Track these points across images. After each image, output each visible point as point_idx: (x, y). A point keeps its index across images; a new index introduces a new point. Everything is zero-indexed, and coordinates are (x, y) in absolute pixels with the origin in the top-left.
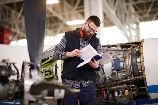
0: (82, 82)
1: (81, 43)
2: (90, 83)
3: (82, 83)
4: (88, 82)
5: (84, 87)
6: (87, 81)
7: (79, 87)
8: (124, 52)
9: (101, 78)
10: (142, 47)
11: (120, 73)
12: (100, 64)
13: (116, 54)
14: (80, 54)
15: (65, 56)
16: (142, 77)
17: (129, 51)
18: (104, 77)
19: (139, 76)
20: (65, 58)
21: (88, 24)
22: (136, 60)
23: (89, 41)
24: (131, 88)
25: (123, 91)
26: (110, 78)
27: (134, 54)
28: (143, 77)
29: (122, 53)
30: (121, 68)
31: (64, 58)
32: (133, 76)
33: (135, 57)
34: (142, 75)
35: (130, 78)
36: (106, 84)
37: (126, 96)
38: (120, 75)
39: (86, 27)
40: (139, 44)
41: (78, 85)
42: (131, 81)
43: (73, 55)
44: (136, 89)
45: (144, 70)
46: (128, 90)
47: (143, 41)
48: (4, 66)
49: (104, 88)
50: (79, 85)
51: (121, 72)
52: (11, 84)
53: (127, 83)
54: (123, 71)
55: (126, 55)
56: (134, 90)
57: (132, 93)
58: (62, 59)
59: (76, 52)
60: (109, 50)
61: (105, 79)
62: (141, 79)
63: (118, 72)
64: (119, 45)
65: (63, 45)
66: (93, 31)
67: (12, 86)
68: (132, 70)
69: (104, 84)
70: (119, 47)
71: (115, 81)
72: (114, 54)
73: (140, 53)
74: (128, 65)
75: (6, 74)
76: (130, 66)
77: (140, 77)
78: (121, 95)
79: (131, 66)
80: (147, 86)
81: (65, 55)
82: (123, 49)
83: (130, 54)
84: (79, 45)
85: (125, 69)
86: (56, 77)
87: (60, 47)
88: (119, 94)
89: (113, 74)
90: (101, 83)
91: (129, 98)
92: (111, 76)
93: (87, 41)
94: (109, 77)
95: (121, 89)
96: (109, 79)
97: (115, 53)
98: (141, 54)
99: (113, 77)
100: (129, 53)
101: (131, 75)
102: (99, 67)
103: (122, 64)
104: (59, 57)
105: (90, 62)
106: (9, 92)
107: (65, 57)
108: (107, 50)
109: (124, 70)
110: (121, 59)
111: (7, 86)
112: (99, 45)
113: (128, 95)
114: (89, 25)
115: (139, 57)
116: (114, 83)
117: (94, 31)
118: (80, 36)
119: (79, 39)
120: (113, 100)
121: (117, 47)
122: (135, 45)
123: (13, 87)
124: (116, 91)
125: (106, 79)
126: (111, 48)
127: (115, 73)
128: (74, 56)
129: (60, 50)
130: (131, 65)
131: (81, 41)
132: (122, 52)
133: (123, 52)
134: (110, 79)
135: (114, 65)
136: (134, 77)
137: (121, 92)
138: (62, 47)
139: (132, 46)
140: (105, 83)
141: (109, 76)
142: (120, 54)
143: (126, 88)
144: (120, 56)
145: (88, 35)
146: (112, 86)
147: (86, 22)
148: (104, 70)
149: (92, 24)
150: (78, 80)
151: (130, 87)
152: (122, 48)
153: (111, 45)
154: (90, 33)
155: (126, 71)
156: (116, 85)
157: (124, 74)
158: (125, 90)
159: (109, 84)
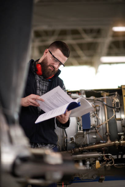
0: (39, 146)
1: (38, 84)
6: (46, 144)
8: (95, 103)
10: (124, 96)
11: (89, 134)
16: (123, 142)
17: (103, 102)
18: (65, 139)
19: (119, 141)
22: (115, 116)
24: (105, 159)
25: (92, 162)
26: (73, 141)
27: (111, 106)
30: (91, 127)
32: (109, 139)
33: (114, 110)
34: (124, 139)
35: (103, 143)
37: (95, 170)
38: (89, 138)
42: (105, 147)
43: (28, 103)
46: (99, 160)
47: (124, 88)
51: (91, 132)
53: (99, 150)
54: (94, 131)
59: (33, 99)
62: (122, 145)
63: (87, 132)
64: (83, 92)
68: (108, 130)
70: (84, 94)
71: (81, 146)
74: (101, 123)
77: (121, 142)
79: (107, 125)
82: (92, 98)
83: (105, 106)
85: (98, 129)
89: (77, 135)
92: (74, 138)
93: (46, 81)
95: (89, 158)
99: (78, 139)
100: (103, 105)
101: (107, 138)
103: (93, 121)
109: (96, 130)
113: (99, 168)
115: (118, 112)
116: (79, 149)
121: (81, 94)
124: (81, 161)
125: (67, 142)
126: (70, 95)
127: (82, 134)
128: (28, 106)
131: (37, 81)
133: (93, 102)
134: (73, 143)
135: (81, 123)
136: (110, 141)
137: (88, 163)
140: (64, 149)
141: (72, 138)
143: (96, 158)
145: (50, 69)
147: (48, 50)
151: (103, 157)
154: (54, 67)
155: (99, 132)
156: (81, 152)
157: (95, 137)
158: (95, 161)
159: (72, 151)
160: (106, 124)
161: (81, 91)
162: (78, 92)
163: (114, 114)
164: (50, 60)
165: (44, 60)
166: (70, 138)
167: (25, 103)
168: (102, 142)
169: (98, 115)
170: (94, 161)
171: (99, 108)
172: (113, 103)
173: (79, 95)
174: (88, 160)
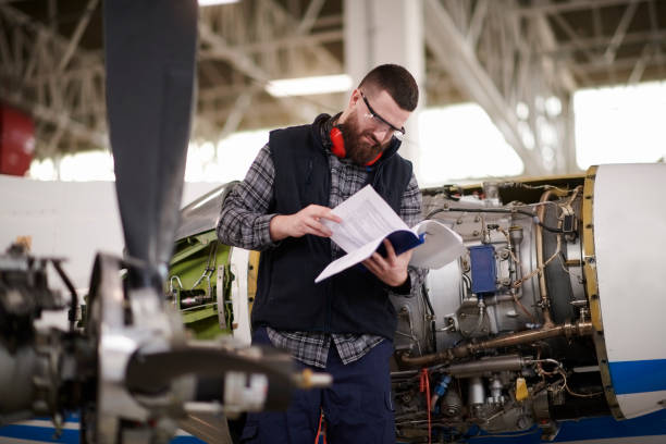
0: (336, 341)
1: (335, 181)
2: (368, 346)
3: (339, 347)
4: (360, 344)
5: (345, 362)
6: (358, 336)
7: (325, 361)
8: (514, 219)
9: (416, 325)
10: (588, 198)
11: (495, 308)
12: (411, 269)
13: (478, 228)
14: (330, 226)
15: (266, 231)
16: (586, 325)
17: (533, 216)
18: (429, 321)
19: (573, 322)
20: (268, 240)
21: (366, 100)
22: (563, 255)
23: (369, 173)
25: (506, 382)
26: (454, 327)
27: (553, 227)
28: (590, 324)
29: (504, 222)
30: (500, 286)
31: (263, 240)
32: (548, 319)
33: (559, 239)
34: (588, 318)
35: (535, 329)
36: (435, 350)
37: (518, 405)
38: (496, 316)
39: (356, 110)
40: (575, 185)
41: (319, 353)
42: (542, 340)
43: (300, 229)
44: (558, 377)
45: (596, 297)
46: (526, 378)
47: (591, 173)
48: (19, 272)
49: (426, 370)
50: (325, 356)
51: (499, 302)
52: (45, 349)
53: (524, 349)
54: (507, 297)
55: (522, 230)
56: (550, 380)
57: (545, 392)
58: (252, 243)
59: (314, 217)
60: (451, 210)
61: (432, 330)
62: (582, 334)
63: (488, 302)
64: (492, 189)
65: (261, 185)
66: (387, 128)
67: (48, 356)
68: (544, 293)
69: (426, 352)
70: (493, 196)
71: (474, 340)
72: (471, 225)
73: (581, 223)
74: (527, 272)
75: (25, 304)
76: (536, 276)
77: (580, 325)
78: (497, 397)
79: (543, 279)
80: (609, 364)
81: (269, 228)
82: (511, 206)
83: (539, 229)
84: (328, 188)
85: (517, 291)
86: (227, 318)
87: (245, 193)
88: (488, 393)
89: (465, 310)
90: (416, 347)
91: (529, 413)
92: (455, 319)
93: (359, 171)
94: (449, 324)
95: (497, 372)
96: (448, 331)
97: (476, 221)
98: (585, 229)
99: (466, 321)
100: (535, 224)
101: (543, 315)
102: (409, 278)
103: (503, 271)
104: (240, 234)
105: (372, 258)
106: (38, 381)
107: (267, 236)
108: (442, 210)
109: (511, 294)
110: (500, 249)
111: (28, 357)
112: (409, 187)
113: (525, 399)
114: (371, 103)
115: (574, 242)
116: (469, 349)
117: (393, 128)
118: (331, 147)
119: (327, 161)
120: (465, 418)
121: (485, 197)
122: (560, 191)
123: (55, 358)
124: (478, 380)
125: (434, 331)
126: (457, 200)
127: (475, 306)
128: (302, 234)
129: (248, 208)
130: (542, 272)
131: (333, 171)
132: (504, 217)
133: (510, 218)
134: (452, 331)
135: (469, 274)
136: (552, 325)
137: (497, 385)
138: (255, 195)
139: (546, 195)
140: (431, 349)
141: (450, 319)
142: (496, 227)
143: (517, 372)
144: (495, 236)
145: (365, 143)
146: (459, 360)
147: (359, 92)
148: (429, 293)
149: (384, 100)
150: (319, 333)
151: (537, 368)
152: (505, 201)
153: (460, 188)
154: (374, 138)
155: (519, 299)
156: (478, 356)
157: (512, 313)
158: (515, 379)
159: (450, 353)
160: (539, 277)
161: (487, 185)
162: (479, 191)
163: (558, 250)
164: (365, 119)
165: (349, 119)
166: (445, 319)
167: (294, 227)
168: (532, 326)
169: (518, 254)
170: (511, 381)
171: (522, 235)
172: (562, 216)
173: (480, 199)
174: (496, 376)
